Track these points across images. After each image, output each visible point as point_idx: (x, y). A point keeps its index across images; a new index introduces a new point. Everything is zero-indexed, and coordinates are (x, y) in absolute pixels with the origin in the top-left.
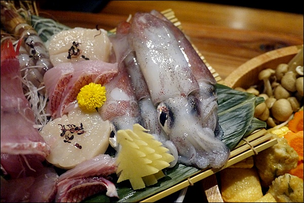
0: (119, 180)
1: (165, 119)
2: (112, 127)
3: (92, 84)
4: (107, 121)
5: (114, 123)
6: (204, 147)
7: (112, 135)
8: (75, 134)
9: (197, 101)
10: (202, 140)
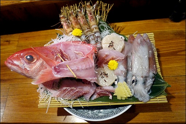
0: (114, 95)
1: (134, 82)
2: (117, 78)
3: (114, 61)
4: (116, 75)
5: (117, 77)
6: (142, 95)
7: (116, 80)
8: (105, 77)
9: (146, 80)
10: (143, 93)
